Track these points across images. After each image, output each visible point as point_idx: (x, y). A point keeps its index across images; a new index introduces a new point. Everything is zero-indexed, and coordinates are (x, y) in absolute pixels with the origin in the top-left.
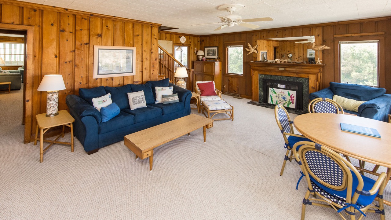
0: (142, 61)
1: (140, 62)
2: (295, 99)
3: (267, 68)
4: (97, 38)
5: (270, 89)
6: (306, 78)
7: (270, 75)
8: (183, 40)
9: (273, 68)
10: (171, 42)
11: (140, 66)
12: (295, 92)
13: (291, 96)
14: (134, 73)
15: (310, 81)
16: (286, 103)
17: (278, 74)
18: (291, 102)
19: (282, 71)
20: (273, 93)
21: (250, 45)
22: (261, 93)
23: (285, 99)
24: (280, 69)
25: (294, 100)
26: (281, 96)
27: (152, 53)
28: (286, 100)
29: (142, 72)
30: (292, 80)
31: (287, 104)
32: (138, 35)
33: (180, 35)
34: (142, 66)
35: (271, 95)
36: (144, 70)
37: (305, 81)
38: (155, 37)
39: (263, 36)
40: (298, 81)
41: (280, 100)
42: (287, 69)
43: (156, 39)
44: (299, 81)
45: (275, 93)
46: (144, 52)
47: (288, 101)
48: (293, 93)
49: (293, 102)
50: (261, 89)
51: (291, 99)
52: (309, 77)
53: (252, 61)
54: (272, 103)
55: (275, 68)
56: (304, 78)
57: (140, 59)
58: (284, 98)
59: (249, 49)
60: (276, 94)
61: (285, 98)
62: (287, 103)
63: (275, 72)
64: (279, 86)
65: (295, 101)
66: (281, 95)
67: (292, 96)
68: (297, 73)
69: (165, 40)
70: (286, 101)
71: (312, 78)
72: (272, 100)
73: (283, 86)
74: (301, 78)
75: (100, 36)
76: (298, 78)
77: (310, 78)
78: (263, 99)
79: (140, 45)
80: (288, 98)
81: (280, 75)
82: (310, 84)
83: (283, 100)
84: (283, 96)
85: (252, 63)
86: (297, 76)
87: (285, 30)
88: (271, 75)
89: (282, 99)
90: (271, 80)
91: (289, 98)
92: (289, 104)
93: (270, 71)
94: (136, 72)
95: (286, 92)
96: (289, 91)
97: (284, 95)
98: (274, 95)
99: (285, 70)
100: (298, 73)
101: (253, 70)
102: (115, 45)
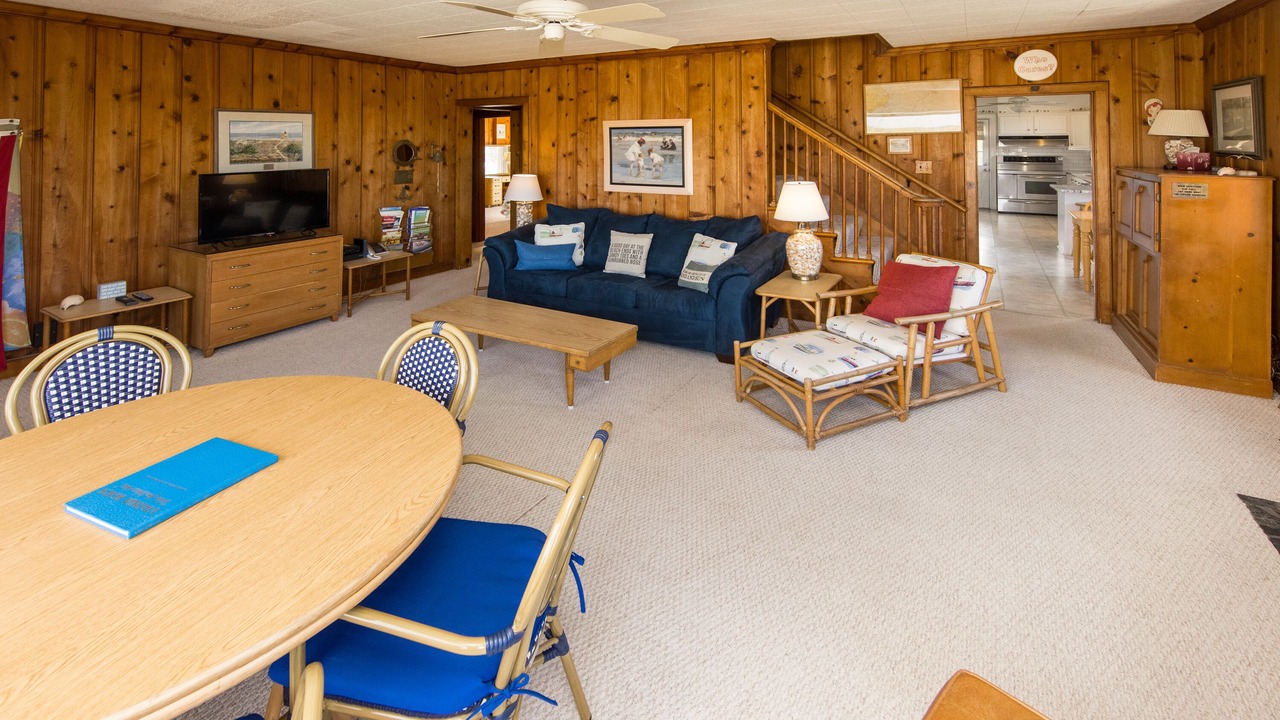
0: (713, 158)
1: (709, 161)
4: (611, 105)
8: (1035, 66)
10: (954, 86)
11: (705, 171)
14: (689, 189)
27: (744, 132)
29: (713, 189)
32: (700, 85)
33: (1012, 49)
34: (713, 171)
36: (719, 185)
38: (755, 82)
43: (756, 88)
46: (717, 131)
57: (706, 151)
69: (921, 80)
75: (615, 99)
79: (704, 111)
94: (696, 186)
102: (644, 116)
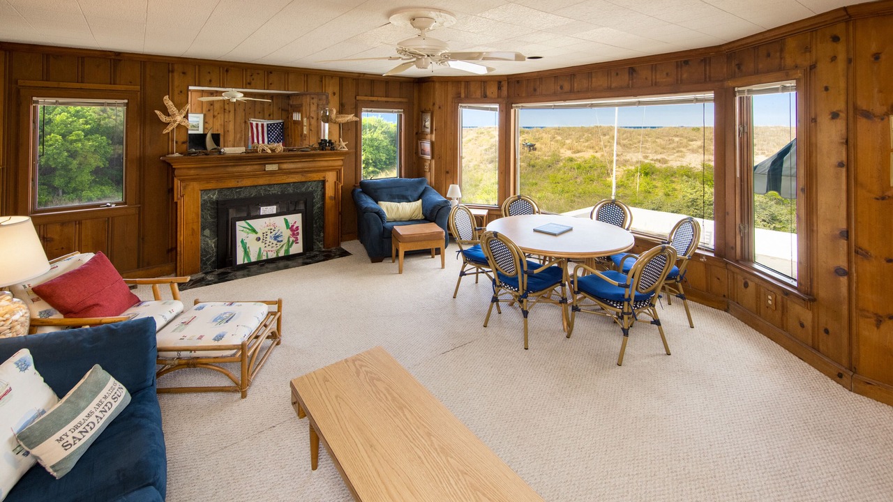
2: (300, 231)
3: (230, 169)
5: (240, 225)
6: (319, 181)
7: (237, 188)
9: (248, 168)
12: (300, 215)
13: (293, 226)
15: (327, 184)
16: (282, 246)
17: (261, 181)
18: (293, 242)
19: (272, 173)
20: (248, 233)
21: (171, 103)
22: (207, 244)
23: (280, 239)
24: (269, 168)
25: (298, 234)
26: (269, 235)
28: (282, 241)
30: (291, 190)
31: (284, 248)
35: (242, 241)
37: (317, 187)
39: (208, 79)
40: (303, 189)
41: (267, 245)
42: (285, 166)
44: (306, 189)
45: (254, 231)
47: (285, 241)
48: (296, 219)
49: (297, 239)
50: (207, 232)
51: (293, 234)
52: (324, 177)
53: (177, 155)
54: (246, 262)
55: (256, 167)
56: (315, 181)
58: (276, 238)
59: (167, 113)
60: (256, 233)
61: (278, 236)
62: (284, 246)
63: (255, 176)
64: (264, 210)
65: (300, 237)
66: (269, 233)
67: (295, 227)
68: (303, 172)
70: (282, 243)
71: (331, 178)
72: (246, 253)
73: (272, 209)
74: (309, 181)
76: (303, 183)
77: (327, 178)
78: (213, 259)
80: (287, 233)
81: (267, 182)
82: (327, 192)
83: (275, 242)
84: (274, 233)
85: (177, 158)
86: (304, 180)
87: (271, 73)
88: (241, 188)
89: (273, 241)
90: (241, 199)
91: (289, 232)
92: (290, 246)
93: (241, 176)
95: (279, 221)
96: (286, 217)
97: (277, 230)
98: (250, 239)
99: (279, 169)
100: (305, 172)
101: (182, 181)
